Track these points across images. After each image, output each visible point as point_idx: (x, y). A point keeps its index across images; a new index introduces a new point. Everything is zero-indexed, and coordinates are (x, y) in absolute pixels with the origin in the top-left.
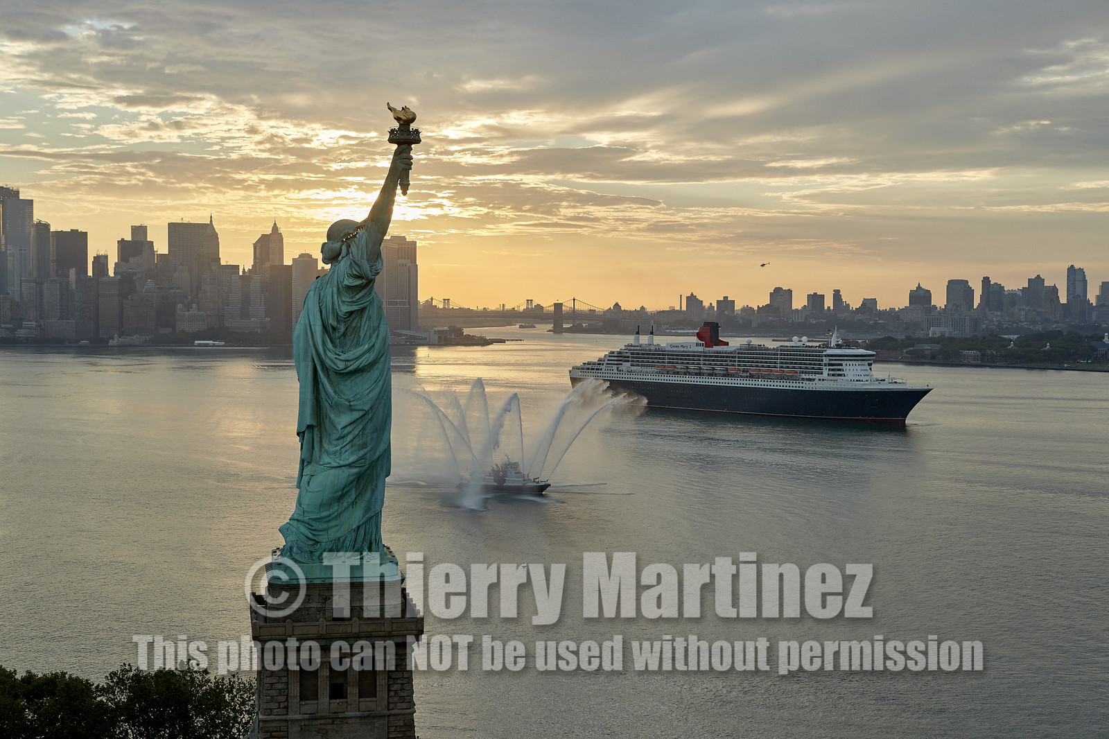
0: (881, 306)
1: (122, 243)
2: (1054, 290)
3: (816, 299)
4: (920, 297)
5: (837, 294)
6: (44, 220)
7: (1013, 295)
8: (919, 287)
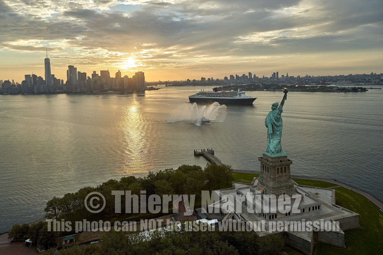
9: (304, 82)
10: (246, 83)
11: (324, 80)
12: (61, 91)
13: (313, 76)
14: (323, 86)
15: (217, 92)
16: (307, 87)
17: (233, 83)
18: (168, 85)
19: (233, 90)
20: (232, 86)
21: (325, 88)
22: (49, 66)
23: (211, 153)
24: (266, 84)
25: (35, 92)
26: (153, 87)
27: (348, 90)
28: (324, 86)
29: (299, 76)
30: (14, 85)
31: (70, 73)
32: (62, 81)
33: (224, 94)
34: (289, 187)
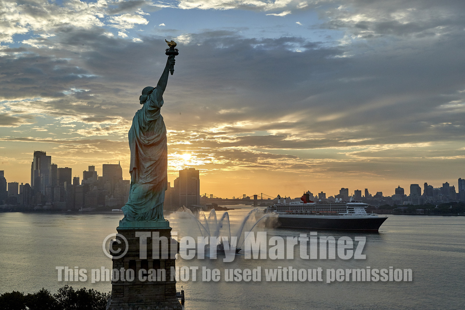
0: (384, 195)
1: (85, 172)
2: (453, 187)
3: (358, 192)
4: (400, 191)
5: (366, 190)
6: (55, 163)
7: (437, 190)
8: (399, 187)
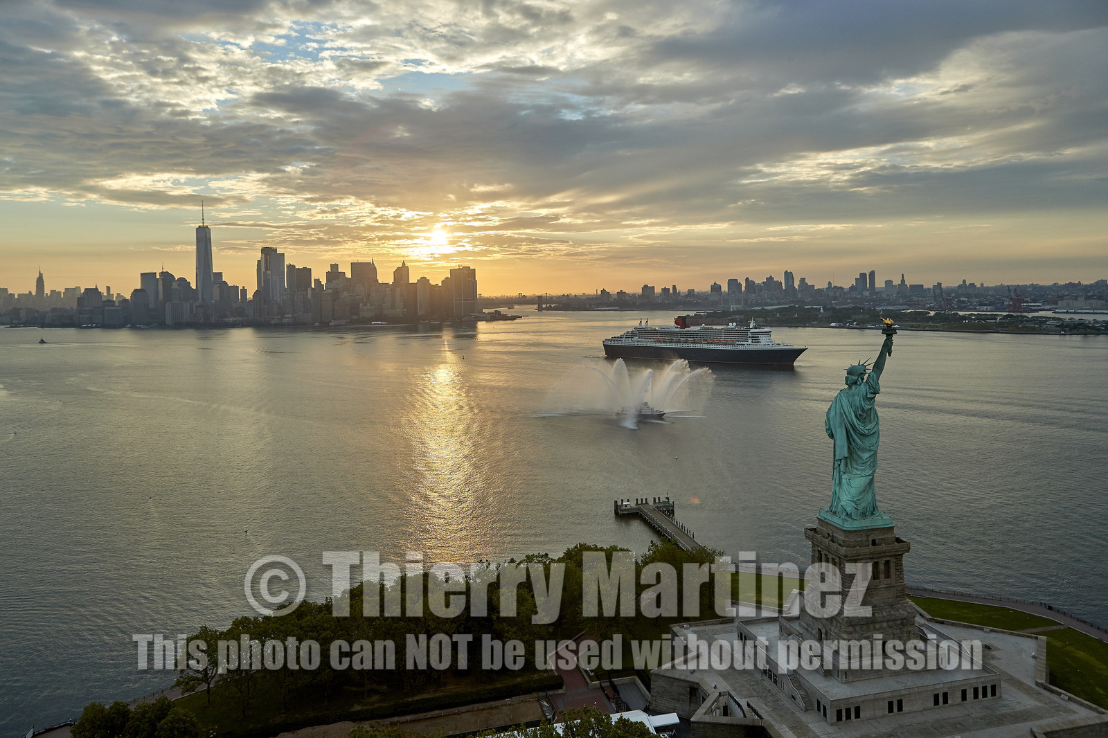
1: (327, 273)
3: (665, 290)
7: (760, 286)
9: (955, 302)
10: (776, 302)
11: (1018, 296)
12: (240, 319)
13: (984, 286)
14: (1014, 314)
15: (686, 329)
16: (964, 317)
17: (738, 302)
18: (544, 306)
19: (735, 324)
20: (734, 313)
21: (1022, 322)
22: (209, 248)
23: (664, 512)
24: (838, 307)
25: (168, 321)
26: (500, 310)
27: (1094, 328)
28: (1019, 314)
29: (939, 284)
30: (110, 302)
31: (266, 269)
32: (244, 291)
33: (706, 335)
34: (898, 622)
